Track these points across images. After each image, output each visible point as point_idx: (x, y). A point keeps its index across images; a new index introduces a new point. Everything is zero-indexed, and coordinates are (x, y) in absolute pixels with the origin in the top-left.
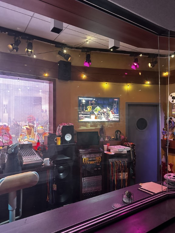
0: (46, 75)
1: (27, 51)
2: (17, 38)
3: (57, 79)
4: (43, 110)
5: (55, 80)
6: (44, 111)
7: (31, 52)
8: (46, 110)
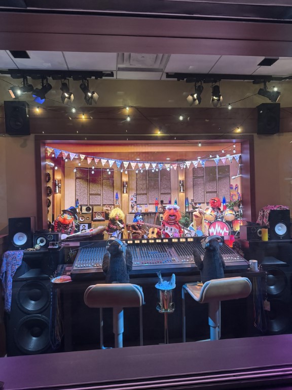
0: (239, 130)
1: (213, 100)
2: (199, 84)
3: (255, 135)
4: (232, 185)
5: (253, 136)
6: (234, 188)
7: (219, 100)
8: (237, 185)
